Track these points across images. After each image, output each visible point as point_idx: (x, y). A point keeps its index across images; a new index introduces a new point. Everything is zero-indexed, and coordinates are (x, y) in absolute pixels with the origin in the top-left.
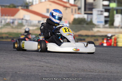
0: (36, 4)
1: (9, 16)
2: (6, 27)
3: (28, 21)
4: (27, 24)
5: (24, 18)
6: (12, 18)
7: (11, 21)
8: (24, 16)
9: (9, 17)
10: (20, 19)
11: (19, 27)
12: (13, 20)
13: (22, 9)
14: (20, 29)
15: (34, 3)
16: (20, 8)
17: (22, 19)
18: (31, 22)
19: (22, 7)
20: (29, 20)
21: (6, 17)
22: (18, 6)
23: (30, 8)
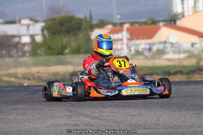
0: (189, 16)
1: (143, 38)
2: (136, 57)
3: (175, 45)
4: (173, 49)
5: (168, 41)
6: (149, 41)
7: (147, 47)
8: (168, 38)
9: (143, 41)
10: (161, 43)
11: (157, 56)
12: (150, 44)
13: (164, 25)
14: (159, 58)
15: (186, 14)
16: (161, 24)
17: (165, 42)
18: (179, 47)
19: (165, 23)
20: (177, 43)
21: (138, 42)
22: (159, 21)
23: (179, 23)
